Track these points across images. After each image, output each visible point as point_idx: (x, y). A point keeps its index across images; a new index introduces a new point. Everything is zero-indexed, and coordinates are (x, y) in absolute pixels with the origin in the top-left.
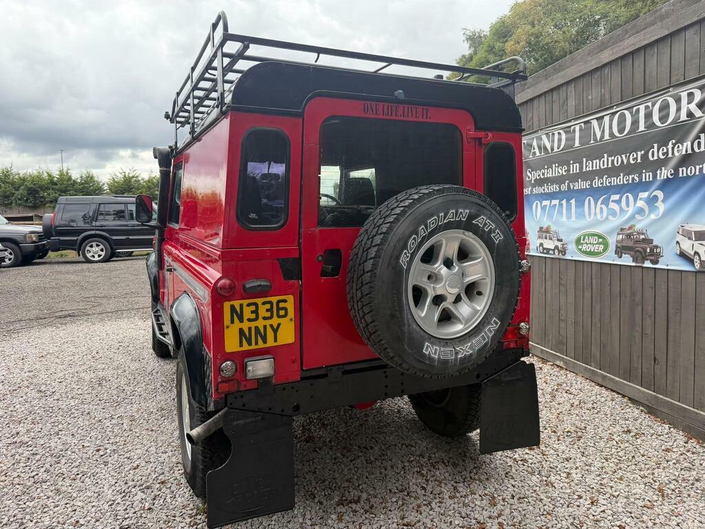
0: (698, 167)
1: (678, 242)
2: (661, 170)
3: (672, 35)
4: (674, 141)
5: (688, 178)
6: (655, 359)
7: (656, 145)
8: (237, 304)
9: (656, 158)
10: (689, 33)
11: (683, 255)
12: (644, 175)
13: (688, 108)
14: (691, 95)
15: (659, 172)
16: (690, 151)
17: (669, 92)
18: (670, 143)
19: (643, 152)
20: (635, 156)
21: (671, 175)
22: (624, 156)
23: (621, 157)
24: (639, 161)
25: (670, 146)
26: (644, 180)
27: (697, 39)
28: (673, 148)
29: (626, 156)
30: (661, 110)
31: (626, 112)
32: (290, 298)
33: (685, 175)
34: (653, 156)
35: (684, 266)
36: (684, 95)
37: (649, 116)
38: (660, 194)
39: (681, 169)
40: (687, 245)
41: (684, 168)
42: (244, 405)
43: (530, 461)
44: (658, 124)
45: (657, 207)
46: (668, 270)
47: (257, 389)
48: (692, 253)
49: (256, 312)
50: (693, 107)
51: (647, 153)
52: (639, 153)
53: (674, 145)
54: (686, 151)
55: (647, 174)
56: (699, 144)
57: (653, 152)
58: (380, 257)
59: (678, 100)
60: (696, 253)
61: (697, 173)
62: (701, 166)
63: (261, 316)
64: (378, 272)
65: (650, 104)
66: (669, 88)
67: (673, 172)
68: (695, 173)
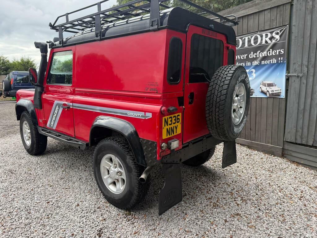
0: (269, 61)
1: (260, 88)
2: (254, 62)
3: (259, 12)
4: (260, 51)
5: (265, 65)
6: (251, 129)
7: (252, 53)
8: (166, 117)
10: (266, 12)
11: (262, 92)
12: (247, 63)
13: (266, 40)
14: (267, 35)
15: (253, 62)
17: (258, 33)
18: (258, 52)
19: (247, 55)
20: (243, 56)
21: (259, 63)
22: (238, 56)
23: (237, 57)
24: (245, 58)
25: (258, 53)
26: (247, 65)
27: (269, 14)
28: (259, 54)
29: (239, 56)
30: (254, 39)
31: (240, 39)
32: (180, 114)
33: (264, 64)
34: (251, 56)
35: (263, 96)
36: (264, 35)
37: (249, 41)
38: (254, 70)
39: (262, 62)
40: (264, 89)
41: (264, 61)
42: (167, 161)
43: (228, 170)
44: (253, 44)
45: (252, 75)
46: (256, 97)
47: (170, 154)
48: (266, 91)
49: (171, 121)
51: (248, 55)
52: (245, 55)
53: (260, 53)
54: (265, 55)
55: (249, 63)
56: (270, 53)
58: (227, 94)
59: (262, 36)
60: (268, 91)
61: (269, 63)
62: (270, 61)
63: (173, 122)
64: (227, 100)
65: (250, 37)
66: (258, 31)
67: (259, 62)
68: (268, 63)
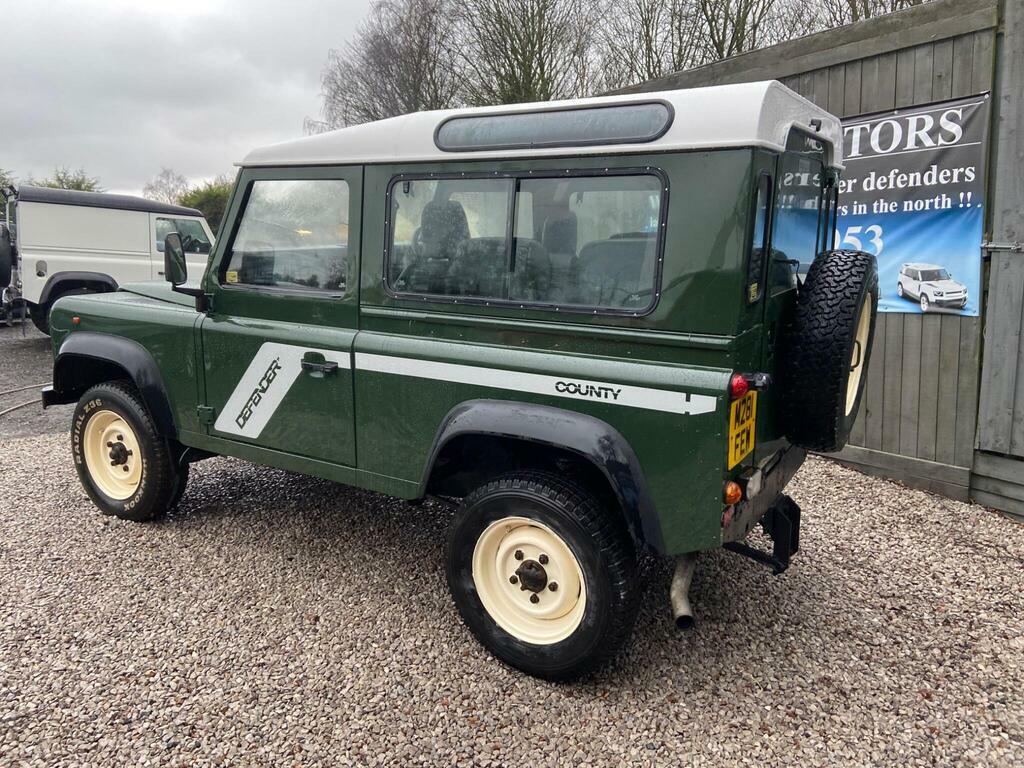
0: (927, 202)
1: (900, 283)
2: (879, 202)
3: (897, 51)
4: (897, 171)
5: (915, 214)
6: (867, 411)
7: (873, 174)
9: (872, 188)
10: (920, 53)
11: (906, 297)
12: (855, 207)
13: (917, 136)
14: (921, 125)
15: (875, 204)
16: (918, 184)
17: (893, 114)
18: (892, 173)
19: (855, 181)
20: (843, 185)
21: (894, 208)
24: (849, 190)
25: (892, 176)
26: (855, 213)
27: (929, 61)
28: (895, 179)
30: (881, 134)
33: (911, 209)
34: (869, 186)
35: (906, 307)
36: (913, 122)
37: (865, 139)
38: (877, 229)
39: (906, 203)
40: (912, 287)
41: (911, 202)
44: (878, 149)
45: (873, 244)
46: (886, 313)
48: (919, 295)
50: (923, 134)
51: (860, 182)
52: (850, 182)
53: (897, 175)
54: (915, 183)
55: (860, 206)
56: (930, 176)
57: (869, 182)
59: (905, 125)
60: (923, 294)
61: (927, 208)
62: (932, 200)
65: (868, 126)
66: (894, 110)
67: (896, 205)
68: (924, 207)
